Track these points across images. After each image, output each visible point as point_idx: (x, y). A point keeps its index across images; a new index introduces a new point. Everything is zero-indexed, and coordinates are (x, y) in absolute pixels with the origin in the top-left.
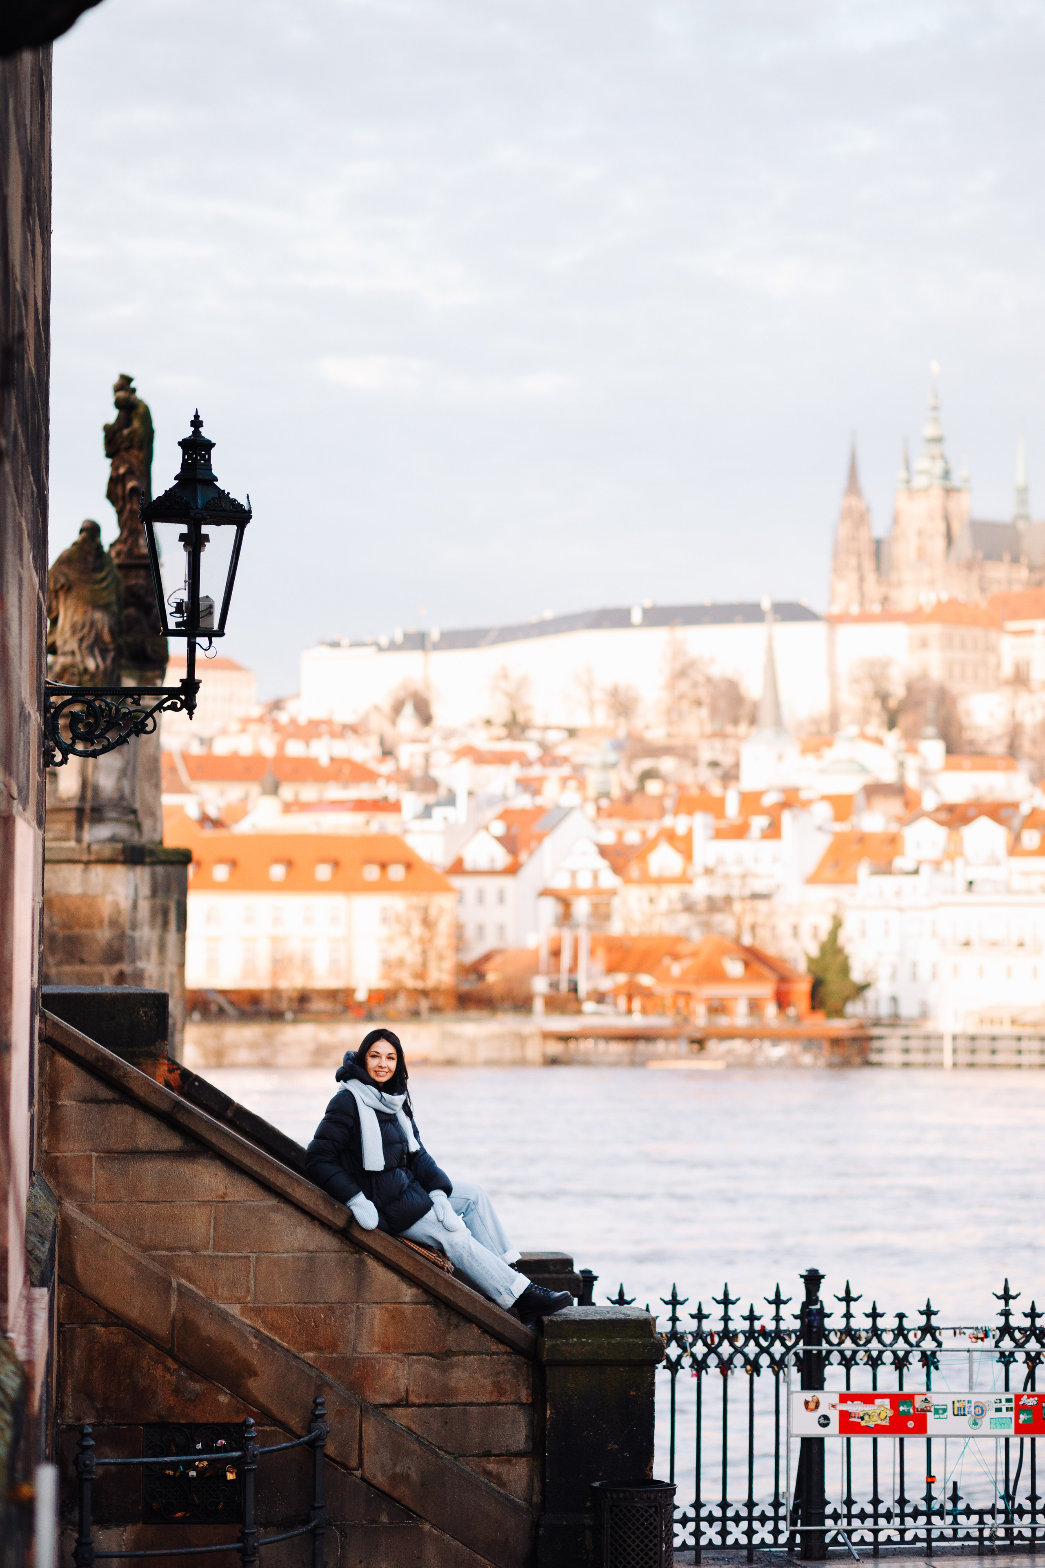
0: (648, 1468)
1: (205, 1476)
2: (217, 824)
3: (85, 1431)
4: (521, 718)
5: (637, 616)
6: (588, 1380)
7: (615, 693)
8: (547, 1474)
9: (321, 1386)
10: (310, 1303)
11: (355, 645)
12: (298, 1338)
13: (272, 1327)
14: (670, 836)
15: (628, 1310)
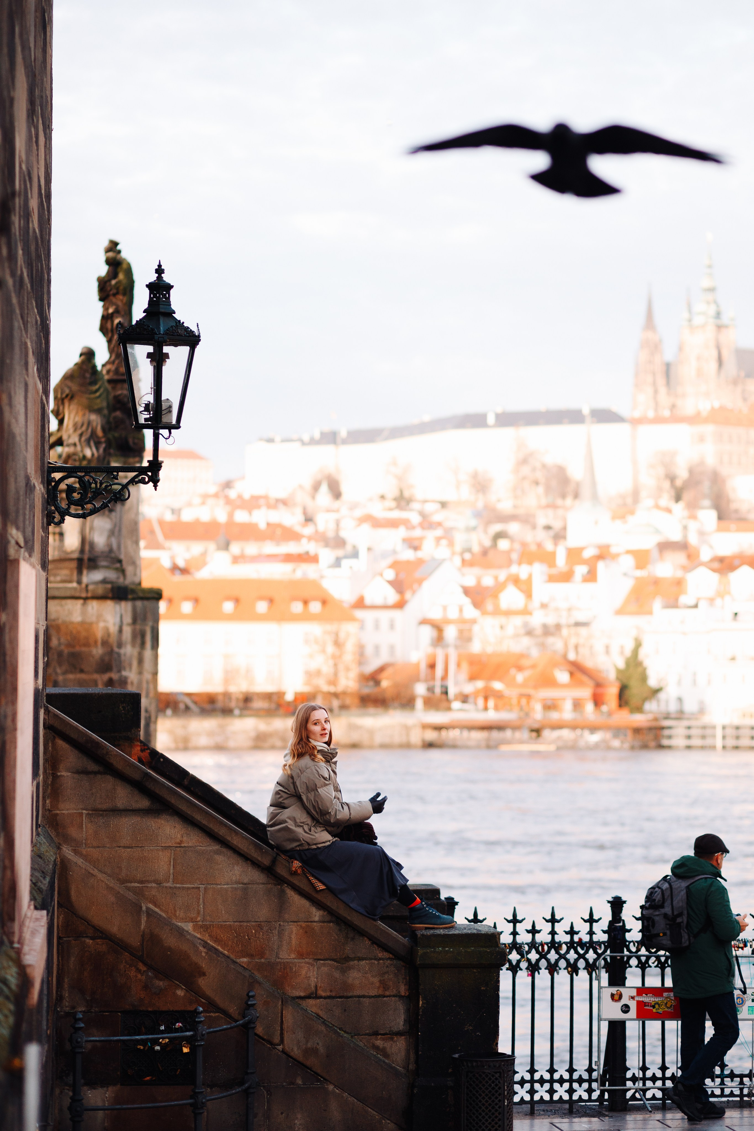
0: (495, 1044)
1: (167, 1050)
2: (184, 571)
3: (77, 1017)
4: (406, 494)
5: (491, 420)
6: (450, 979)
7: (475, 476)
8: (420, 1048)
9: (253, 983)
10: (244, 922)
11: (284, 441)
12: (236, 948)
13: (217, 940)
14: (516, 580)
15: (480, 927)
